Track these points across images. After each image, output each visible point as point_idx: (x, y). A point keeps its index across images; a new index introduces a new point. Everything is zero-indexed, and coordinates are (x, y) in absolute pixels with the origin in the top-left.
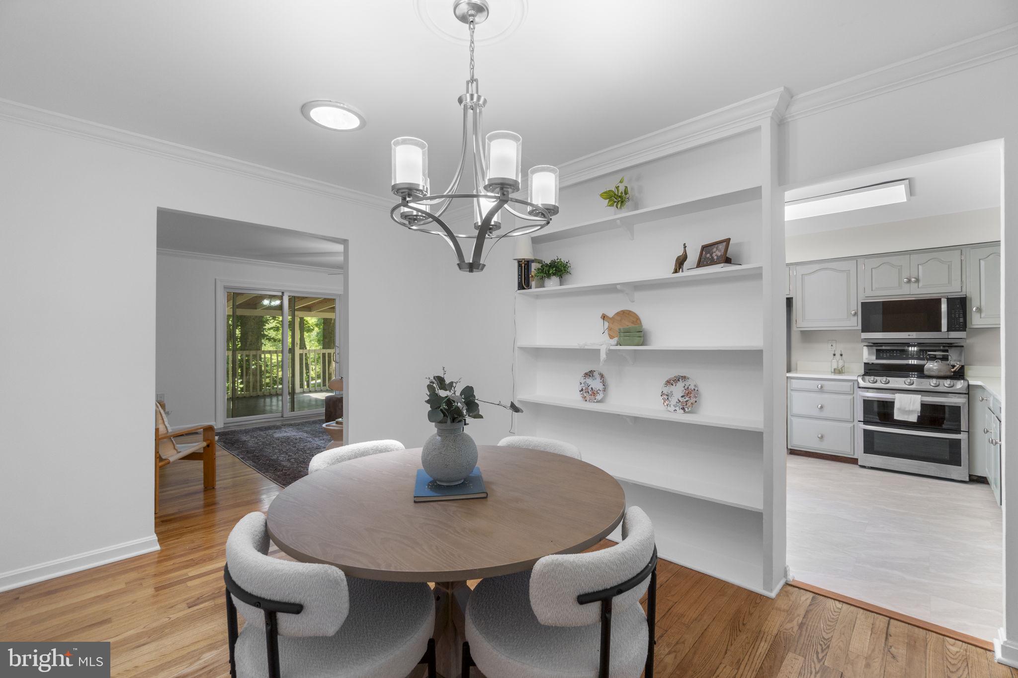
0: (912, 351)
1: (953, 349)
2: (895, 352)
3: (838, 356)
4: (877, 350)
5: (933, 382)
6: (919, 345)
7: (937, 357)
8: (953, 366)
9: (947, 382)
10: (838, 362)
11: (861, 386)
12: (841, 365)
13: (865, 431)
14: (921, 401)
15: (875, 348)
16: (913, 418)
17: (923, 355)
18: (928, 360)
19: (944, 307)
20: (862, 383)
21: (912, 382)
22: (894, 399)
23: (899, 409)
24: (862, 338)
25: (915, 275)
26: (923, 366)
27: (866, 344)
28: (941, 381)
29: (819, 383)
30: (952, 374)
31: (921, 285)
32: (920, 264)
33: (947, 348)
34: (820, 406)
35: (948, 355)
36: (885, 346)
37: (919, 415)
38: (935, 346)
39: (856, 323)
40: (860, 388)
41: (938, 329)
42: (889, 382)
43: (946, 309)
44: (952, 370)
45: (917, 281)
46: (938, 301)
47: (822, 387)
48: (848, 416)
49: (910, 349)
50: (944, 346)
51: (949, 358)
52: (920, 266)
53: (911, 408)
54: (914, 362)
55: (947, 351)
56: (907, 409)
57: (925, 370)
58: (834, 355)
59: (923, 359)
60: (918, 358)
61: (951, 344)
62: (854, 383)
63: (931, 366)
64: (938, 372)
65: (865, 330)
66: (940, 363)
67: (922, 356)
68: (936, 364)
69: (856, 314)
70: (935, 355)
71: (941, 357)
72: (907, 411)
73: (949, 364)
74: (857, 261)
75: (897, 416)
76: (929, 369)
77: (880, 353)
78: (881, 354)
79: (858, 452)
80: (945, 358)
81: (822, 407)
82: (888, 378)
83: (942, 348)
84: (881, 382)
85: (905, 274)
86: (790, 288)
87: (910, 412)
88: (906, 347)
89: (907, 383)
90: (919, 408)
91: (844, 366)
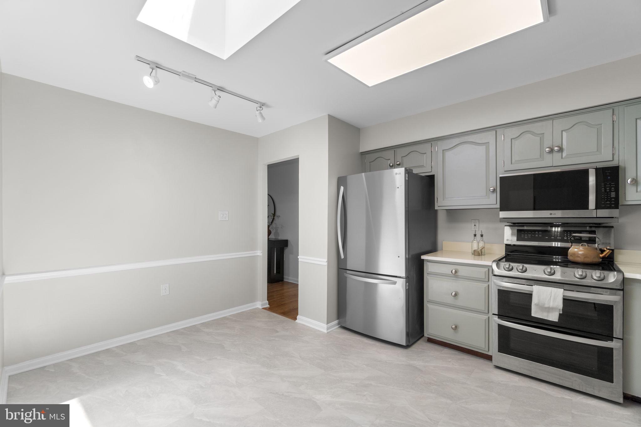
0: (555, 232)
1: (601, 229)
2: (537, 233)
3: (478, 236)
4: (518, 231)
5: (579, 272)
6: (563, 225)
7: (583, 239)
8: (602, 251)
9: (596, 274)
10: (478, 243)
11: (496, 273)
12: (481, 246)
13: (500, 327)
14: (564, 296)
15: (517, 228)
16: (554, 317)
17: (567, 237)
18: (572, 243)
19: (592, 180)
20: (497, 271)
21: (553, 272)
22: (532, 291)
23: (537, 305)
24: (500, 217)
25: (559, 143)
26: (567, 249)
27: (508, 224)
28: (589, 272)
29: (453, 268)
30: (601, 260)
31: (564, 154)
32: (564, 130)
33: (593, 229)
34: (453, 294)
35: (595, 238)
36: (527, 226)
37: (561, 313)
38: (581, 226)
39: (494, 200)
40: (495, 275)
41: (585, 206)
42: (526, 271)
43: (594, 182)
44: (601, 255)
45: (561, 150)
46: (585, 173)
47: (456, 272)
48: (482, 306)
49: (554, 229)
50: (591, 227)
51: (597, 239)
52: (563, 132)
53: (551, 305)
54: (558, 244)
55: (594, 232)
56: (546, 306)
57: (569, 255)
58: (475, 235)
59: (566, 241)
60: (562, 241)
61: (600, 224)
62: (489, 269)
63: (576, 250)
64: (585, 258)
65: (504, 207)
66: (587, 247)
67: (565, 238)
68: (581, 248)
69: (494, 191)
70: (581, 237)
71: (588, 239)
72: (546, 308)
73: (596, 249)
74: (496, 131)
75: (535, 313)
76: (574, 254)
77: (520, 234)
78: (523, 235)
79: (493, 349)
80: (592, 241)
81: (456, 295)
82: (526, 265)
83: (588, 229)
84: (517, 269)
85: (548, 143)
86: (432, 165)
87: (549, 310)
88: (549, 227)
89: (547, 273)
90: (560, 304)
91: (484, 247)
